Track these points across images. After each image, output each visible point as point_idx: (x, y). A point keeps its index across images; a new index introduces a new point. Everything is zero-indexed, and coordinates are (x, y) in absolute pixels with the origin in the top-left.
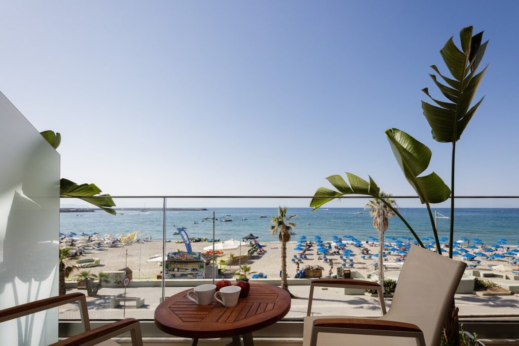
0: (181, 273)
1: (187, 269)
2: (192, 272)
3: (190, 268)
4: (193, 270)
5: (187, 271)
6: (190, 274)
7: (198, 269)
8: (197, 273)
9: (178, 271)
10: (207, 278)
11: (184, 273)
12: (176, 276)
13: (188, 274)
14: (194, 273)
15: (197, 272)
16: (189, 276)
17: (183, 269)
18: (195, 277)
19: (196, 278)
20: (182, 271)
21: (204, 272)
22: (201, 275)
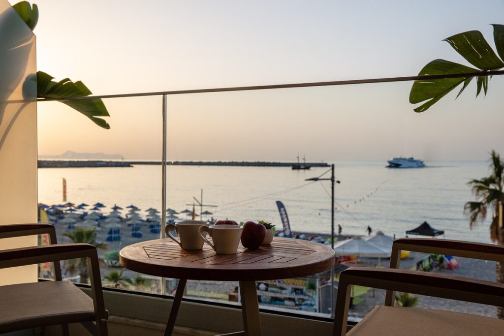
0: (272, 295)
1: (282, 288)
2: (293, 296)
3: (290, 288)
4: (296, 290)
5: (284, 291)
6: (290, 299)
7: (305, 290)
8: (303, 300)
9: (266, 290)
10: (324, 312)
11: (278, 295)
12: (262, 298)
13: (285, 299)
14: (296, 297)
15: (302, 297)
16: (287, 302)
17: (275, 286)
18: (298, 306)
19: (300, 309)
20: (273, 292)
21: (316, 298)
22: (312, 305)
